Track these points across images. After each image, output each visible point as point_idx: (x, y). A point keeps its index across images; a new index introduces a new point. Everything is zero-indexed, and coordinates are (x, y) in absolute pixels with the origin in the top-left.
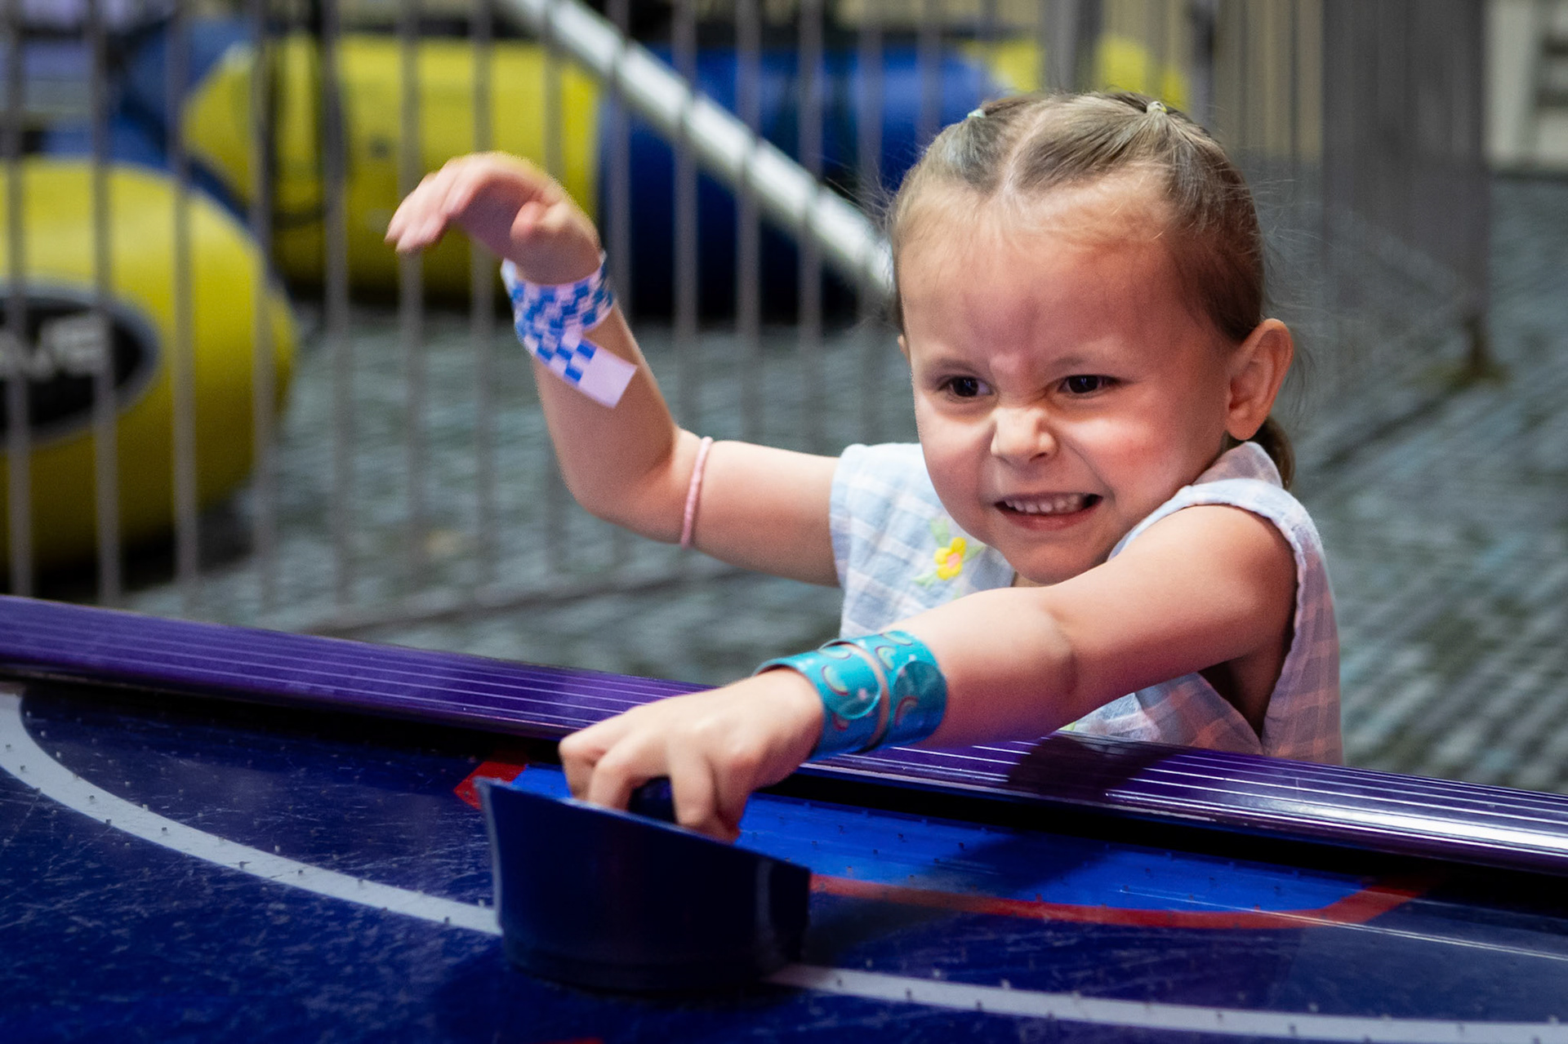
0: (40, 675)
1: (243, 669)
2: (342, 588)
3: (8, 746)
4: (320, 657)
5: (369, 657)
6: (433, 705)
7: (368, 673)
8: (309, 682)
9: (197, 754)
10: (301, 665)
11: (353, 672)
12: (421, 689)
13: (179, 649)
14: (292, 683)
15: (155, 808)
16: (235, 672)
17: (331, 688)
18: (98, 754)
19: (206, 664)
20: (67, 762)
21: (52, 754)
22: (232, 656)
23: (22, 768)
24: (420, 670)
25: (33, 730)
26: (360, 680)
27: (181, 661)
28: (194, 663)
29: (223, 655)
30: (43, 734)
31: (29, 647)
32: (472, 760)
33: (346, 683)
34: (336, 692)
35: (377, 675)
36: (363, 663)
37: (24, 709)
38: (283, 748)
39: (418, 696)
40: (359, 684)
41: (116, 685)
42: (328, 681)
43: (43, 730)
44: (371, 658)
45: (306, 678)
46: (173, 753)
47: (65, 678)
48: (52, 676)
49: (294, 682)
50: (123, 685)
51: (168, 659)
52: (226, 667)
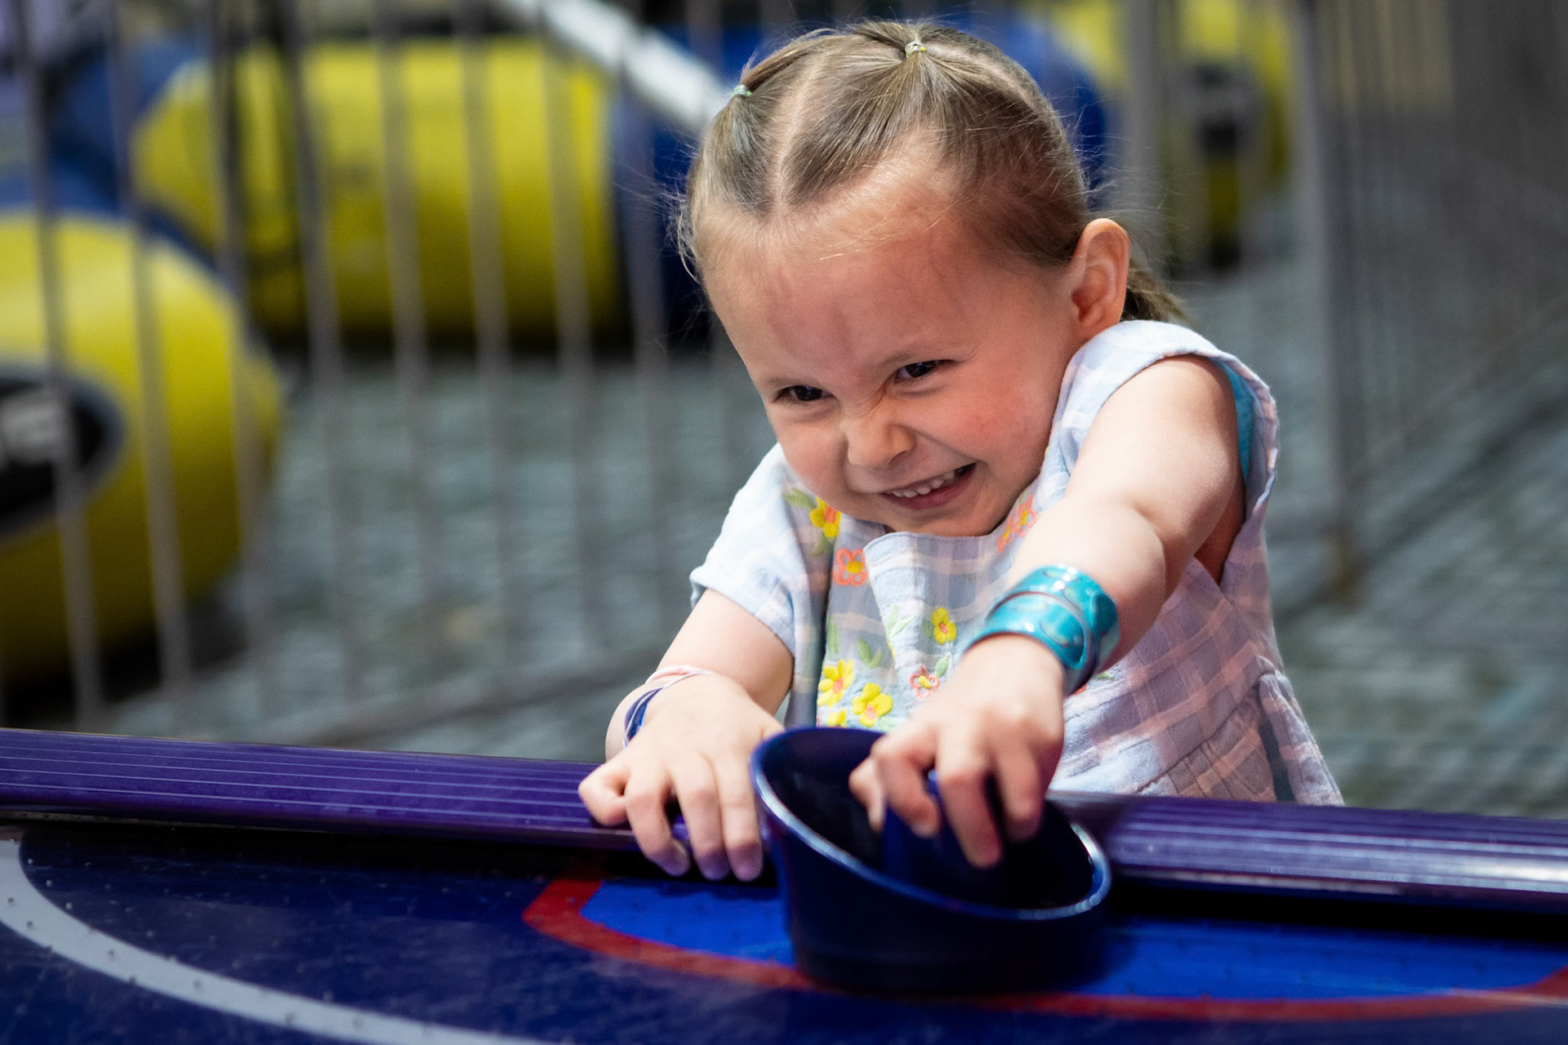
0: (39, 816)
1: (270, 793)
2: (353, 681)
3: (11, 900)
4: (357, 773)
5: (414, 769)
6: (490, 819)
7: (414, 789)
8: (347, 803)
9: (226, 895)
10: (334, 784)
11: (397, 788)
12: (477, 802)
13: (195, 775)
14: (328, 805)
15: (185, 959)
16: (260, 797)
17: (373, 808)
18: (113, 902)
19: (227, 791)
20: (80, 913)
21: (61, 904)
22: (257, 779)
23: (30, 924)
24: (473, 781)
25: (37, 880)
26: (406, 797)
27: (200, 789)
28: (214, 790)
29: (247, 779)
30: (49, 883)
31: (23, 784)
32: (540, 879)
33: (389, 801)
34: (379, 811)
35: (424, 789)
36: (408, 777)
37: (24, 857)
38: (323, 881)
39: (472, 810)
40: (403, 802)
41: (124, 821)
42: (369, 800)
43: (49, 879)
44: (416, 771)
45: (343, 798)
46: (199, 895)
47: (67, 817)
48: (52, 816)
49: (331, 804)
50: (134, 821)
51: (182, 788)
52: (251, 792)
